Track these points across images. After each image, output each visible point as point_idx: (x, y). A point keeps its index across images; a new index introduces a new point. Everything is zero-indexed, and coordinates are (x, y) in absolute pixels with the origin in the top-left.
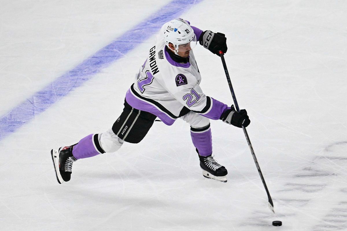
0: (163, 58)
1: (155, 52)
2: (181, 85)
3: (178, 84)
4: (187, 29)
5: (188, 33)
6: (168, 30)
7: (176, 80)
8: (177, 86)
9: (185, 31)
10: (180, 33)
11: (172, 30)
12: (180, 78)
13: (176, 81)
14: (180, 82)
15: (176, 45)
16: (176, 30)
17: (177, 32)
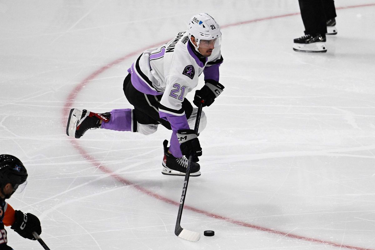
0: (185, 44)
1: (182, 35)
2: (187, 75)
3: (185, 72)
4: (213, 25)
5: (213, 29)
6: (193, 22)
7: (186, 67)
8: (183, 74)
9: (211, 26)
10: (204, 27)
11: (197, 22)
12: (191, 69)
13: (185, 69)
14: (188, 73)
15: (197, 39)
16: (201, 23)
17: (202, 25)
